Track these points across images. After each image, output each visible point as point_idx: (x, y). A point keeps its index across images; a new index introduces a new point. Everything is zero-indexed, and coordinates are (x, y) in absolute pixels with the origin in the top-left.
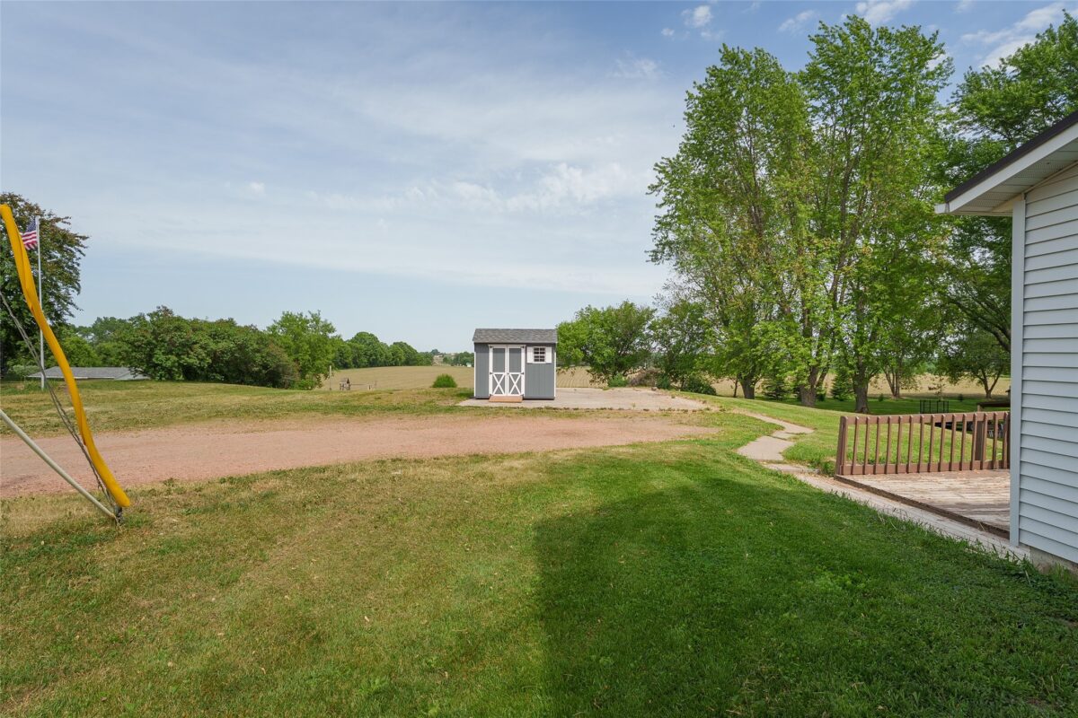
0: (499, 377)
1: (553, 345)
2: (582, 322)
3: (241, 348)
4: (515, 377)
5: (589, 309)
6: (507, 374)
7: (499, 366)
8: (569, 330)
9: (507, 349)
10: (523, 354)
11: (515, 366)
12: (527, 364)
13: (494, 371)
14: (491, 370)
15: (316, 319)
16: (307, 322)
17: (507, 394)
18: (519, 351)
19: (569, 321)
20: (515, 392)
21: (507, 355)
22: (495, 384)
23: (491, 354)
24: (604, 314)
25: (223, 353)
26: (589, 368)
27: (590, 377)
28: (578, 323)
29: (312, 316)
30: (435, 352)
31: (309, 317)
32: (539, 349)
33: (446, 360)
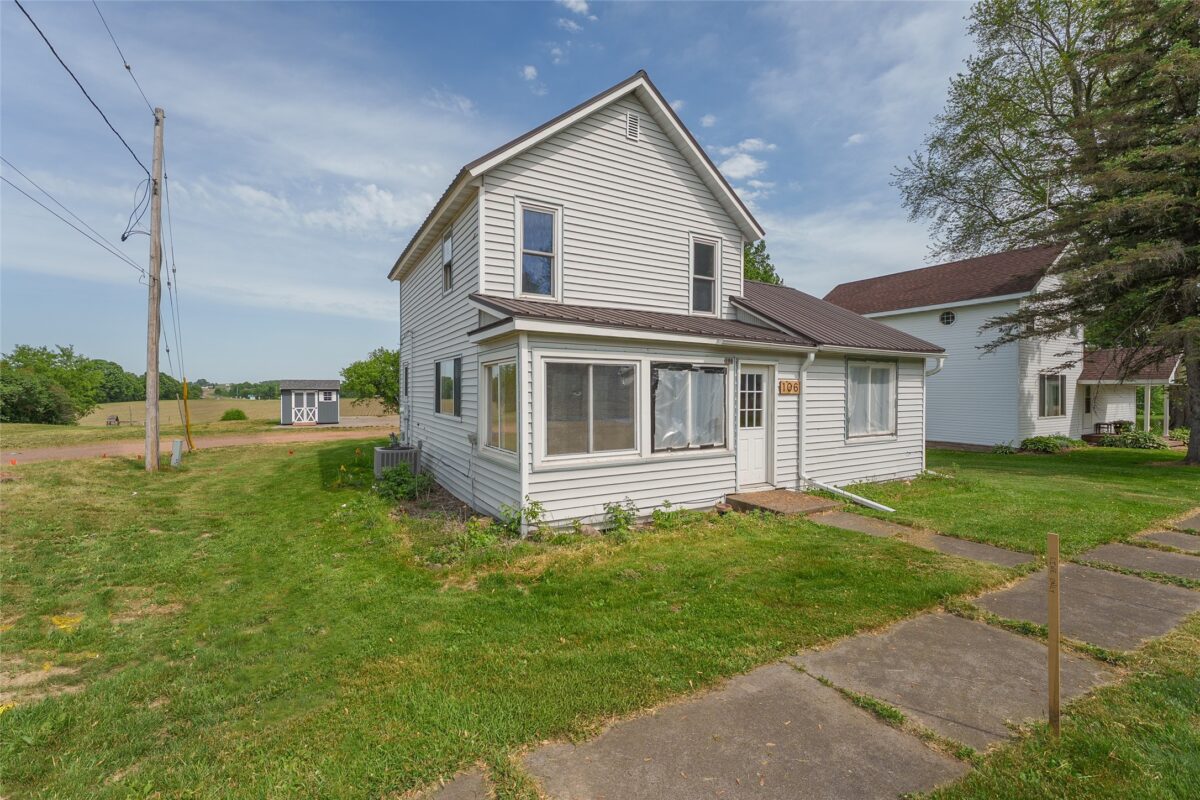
0: (299, 411)
1: (337, 390)
2: (375, 361)
3: (28, 391)
4: (311, 410)
5: (381, 350)
6: (305, 409)
7: (299, 404)
8: (363, 368)
9: (305, 393)
10: (316, 397)
11: (311, 404)
12: (319, 402)
13: (296, 406)
14: (293, 406)
15: (67, 354)
16: (55, 357)
17: (305, 420)
18: (313, 394)
19: (363, 361)
20: (311, 419)
21: (305, 397)
22: (296, 415)
23: (293, 397)
24: (394, 355)
25: (12, 396)
26: (382, 400)
27: (382, 407)
28: (371, 363)
29: (62, 351)
30: (203, 382)
31: (58, 351)
32: (328, 393)
33: (219, 391)
